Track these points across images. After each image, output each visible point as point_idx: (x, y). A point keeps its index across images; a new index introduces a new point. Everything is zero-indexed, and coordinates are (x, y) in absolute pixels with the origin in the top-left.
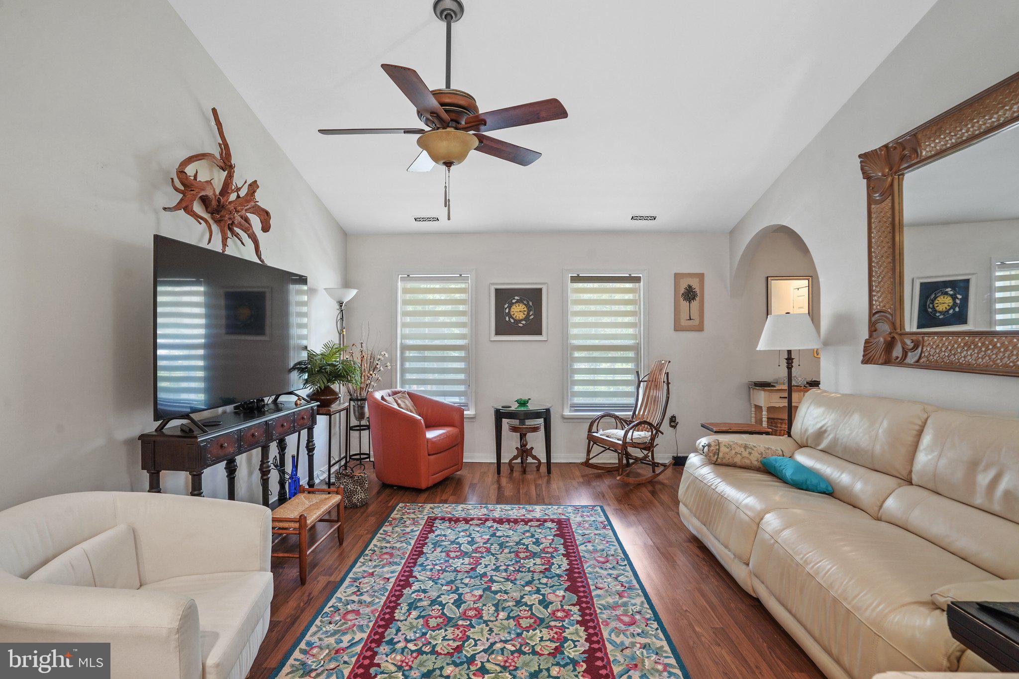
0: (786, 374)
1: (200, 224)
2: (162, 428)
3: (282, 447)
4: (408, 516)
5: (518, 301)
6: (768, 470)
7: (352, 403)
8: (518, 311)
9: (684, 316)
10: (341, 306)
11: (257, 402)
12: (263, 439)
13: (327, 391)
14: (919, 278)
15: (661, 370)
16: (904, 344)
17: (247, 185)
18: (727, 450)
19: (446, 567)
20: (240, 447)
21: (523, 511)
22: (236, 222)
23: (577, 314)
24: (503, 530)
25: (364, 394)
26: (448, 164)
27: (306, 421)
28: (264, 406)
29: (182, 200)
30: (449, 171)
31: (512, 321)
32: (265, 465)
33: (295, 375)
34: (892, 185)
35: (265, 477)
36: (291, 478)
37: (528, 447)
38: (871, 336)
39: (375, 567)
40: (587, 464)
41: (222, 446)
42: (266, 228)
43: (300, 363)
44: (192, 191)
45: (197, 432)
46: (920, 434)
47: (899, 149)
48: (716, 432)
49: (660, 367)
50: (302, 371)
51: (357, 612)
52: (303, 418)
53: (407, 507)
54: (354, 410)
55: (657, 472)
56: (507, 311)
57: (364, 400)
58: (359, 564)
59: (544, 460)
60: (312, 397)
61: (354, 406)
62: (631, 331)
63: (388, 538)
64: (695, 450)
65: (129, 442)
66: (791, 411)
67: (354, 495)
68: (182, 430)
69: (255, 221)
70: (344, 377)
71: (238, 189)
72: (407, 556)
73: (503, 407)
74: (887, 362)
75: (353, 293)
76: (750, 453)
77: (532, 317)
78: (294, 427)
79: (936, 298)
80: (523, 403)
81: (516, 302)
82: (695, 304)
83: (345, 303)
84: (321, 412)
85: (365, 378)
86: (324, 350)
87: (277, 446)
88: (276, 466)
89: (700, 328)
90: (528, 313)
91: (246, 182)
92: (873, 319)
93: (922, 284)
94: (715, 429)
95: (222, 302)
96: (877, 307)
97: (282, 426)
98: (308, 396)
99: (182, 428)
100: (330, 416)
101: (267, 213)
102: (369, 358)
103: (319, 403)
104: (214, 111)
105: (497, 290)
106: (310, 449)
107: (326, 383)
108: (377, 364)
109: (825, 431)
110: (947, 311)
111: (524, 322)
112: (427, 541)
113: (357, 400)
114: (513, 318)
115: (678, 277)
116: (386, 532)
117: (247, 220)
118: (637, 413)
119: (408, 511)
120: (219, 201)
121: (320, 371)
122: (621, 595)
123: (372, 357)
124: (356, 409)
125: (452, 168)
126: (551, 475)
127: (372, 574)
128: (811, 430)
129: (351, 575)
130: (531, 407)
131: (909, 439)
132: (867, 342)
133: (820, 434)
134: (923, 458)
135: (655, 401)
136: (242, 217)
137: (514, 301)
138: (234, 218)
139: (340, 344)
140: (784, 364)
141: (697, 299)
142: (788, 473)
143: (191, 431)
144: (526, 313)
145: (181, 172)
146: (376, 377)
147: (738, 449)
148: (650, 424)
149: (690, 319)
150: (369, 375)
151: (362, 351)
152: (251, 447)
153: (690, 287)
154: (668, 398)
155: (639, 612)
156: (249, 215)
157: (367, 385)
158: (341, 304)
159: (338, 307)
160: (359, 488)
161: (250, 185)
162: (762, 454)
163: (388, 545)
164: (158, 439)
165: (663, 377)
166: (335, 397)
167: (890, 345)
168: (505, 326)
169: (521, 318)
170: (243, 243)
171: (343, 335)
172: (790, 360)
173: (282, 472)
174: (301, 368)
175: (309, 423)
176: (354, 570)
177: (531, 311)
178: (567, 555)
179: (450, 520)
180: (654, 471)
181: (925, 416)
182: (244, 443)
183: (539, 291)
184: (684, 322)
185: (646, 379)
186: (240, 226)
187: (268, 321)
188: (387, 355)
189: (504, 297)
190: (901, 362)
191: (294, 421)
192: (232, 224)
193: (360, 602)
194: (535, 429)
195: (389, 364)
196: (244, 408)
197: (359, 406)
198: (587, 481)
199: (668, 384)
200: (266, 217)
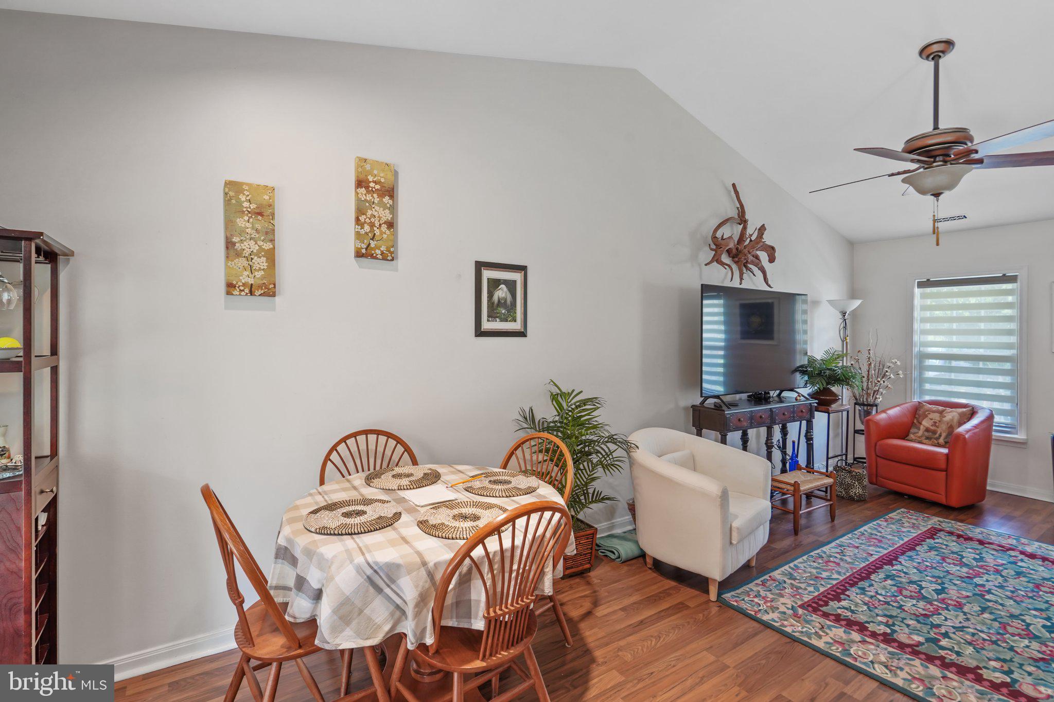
1: (726, 269)
2: (703, 403)
3: (784, 432)
4: (908, 520)
7: (858, 407)
10: (844, 316)
11: (764, 395)
12: (768, 421)
13: (826, 391)
17: (757, 231)
19: (937, 566)
20: (751, 423)
22: (749, 261)
24: (1030, 563)
25: (871, 400)
26: (937, 195)
27: (804, 414)
28: (770, 397)
29: (715, 255)
30: (937, 200)
32: (769, 442)
33: (798, 376)
35: (769, 450)
36: (792, 459)
39: (861, 544)
41: (739, 420)
42: (772, 260)
43: (802, 366)
44: (720, 248)
45: (724, 408)
50: (804, 372)
51: (838, 564)
52: (802, 411)
53: (910, 514)
54: (860, 414)
57: (872, 406)
58: (846, 537)
60: (813, 396)
61: (859, 410)
63: (880, 529)
65: (686, 409)
67: (852, 489)
68: (715, 406)
69: (763, 256)
70: (843, 380)
71: (751, 235)
72: (896, 546)
75: (857, 303)
78: (794, 417)
83: (848, 312)
84: (820, 409)
85: (872, 384)
86: (825, 356)
87: (780, 432)
88: (779, 447)
91: (756, 229)
95: (737, 311)
97: (784, 414)
98: (808, 395)
99: (715, 404)
100: (829, 414)
101: (773, 248)
102: (877, 365)
103: (817, 401)
104: (734, 185)
106: (809, 439)
107: (825, 384)
108: (887, 371)
112: (923, 543)
113: (863, 405)
116: (879, 525)
117: (757, 257)
119: (910, 516)
120: (737, 249)
121: (819, 374)
123: (882, 364)
124: (862, 413)
125: (941, 197)
127: (857, 547)
129: (837, 542)
136: (753, 256)
138: (748, 258)
139: (843, 351)
143: (721, 406)
145: (714, 238)
146: (885, 384)
150: (876, 381)
151: (869, 358)
152: (759, 425)
156: (758, 252)
157: (875, 392)
158: (844, 314)
159: (841, 317)
160: (857, 483)
161: (759, 229)
163: (879, 534)
164: (701, 409)
166: (835, 398)
170: (754, 275)
171: (847, 343)
173: (784, 453)
174: (802, 370)
175: (808, 416)
176: (841, 539)
179: (959, 536)
182: (755, 421)
186: (753, 263)
187: (776, 328)
188: (899, 363)
191: (793, 412)
192: (746, 263)
193: (842, 559)
195: (900, 372)
196: (754, 397)
197: (865, 411)
200: (772, 251)
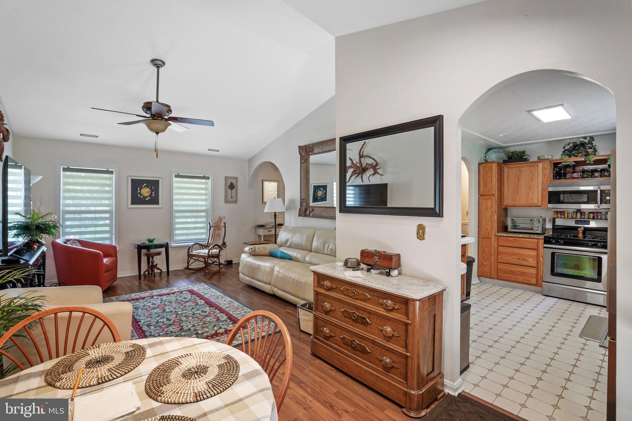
0: (274, 221)
5: (145, 186)
6: (272, 255)
8: (145, 192)
9: (229, 196)
14: (313, 184)
15: (221, 221)
16: (309, 210)
18: (258, 250)
21: (168, 290)
23: (177, 194)
24: (164, 298)
30: (156, 135)
31: (142, 197)
34: (307, 158)
37: (155, 264)
38: (301, 207)
40: (187, 268)
46: (314, 237)
47: (309, 148)
48: (251, 245)
49: (220, 220)
55: (221, 267)
56: (139, 191)
59: (164, 269)
62: (204, 203)
64: (244, 252)
66: (276, 236)
73: (142, 243)
74: (305, 216)
75: (39, 178)
76: (266, 250)
77: (154, 195)
79: (318, 191)
80: (151, 241)
81: (144, 187)
82: (234, 191)
89: (236, 202)
90: (151, 193)
92: (302, 201)
93: (314, 186)
94: (250, 244)
96: (302, 198)
105: (132, 180)
109: (288, 240)
110: (321, 196)
111: (149, 198)
114: (142, 196)
115: (226, 178)
118: (210, 242)
122: (230, 304)
126: (169, 276)
128: (284, 240)
130: (155, 242)
131: (311, 239)
132: (300, 209)
133: (287, 241)
134: (314, 244)
135: (218, 235)
137: (143, 186)
140: (274, 217)
141: (235, 188)
142: (279, 254)
144: (150, 193)
147: (262, 249)
148: (218, 246)
149: (232, 198)
153: (232, 183)
154: (225, 233)
155: (239, 306)
162: (269, 250)
165: (222, 224)
167: (306, 210)
168: (136, 199)
169: (147, 195)
172: (275, 216)
177: (153, 192)
178: (201, 299)
180: (220, 267)
181: (314, 231)
183: (157, 182)
184: (229, 199)
185: (214, 225)
189: (136, 184)
190: (309, 216)
194: (159, 254)
198: (188, 276)
199: (225, 227)
